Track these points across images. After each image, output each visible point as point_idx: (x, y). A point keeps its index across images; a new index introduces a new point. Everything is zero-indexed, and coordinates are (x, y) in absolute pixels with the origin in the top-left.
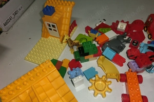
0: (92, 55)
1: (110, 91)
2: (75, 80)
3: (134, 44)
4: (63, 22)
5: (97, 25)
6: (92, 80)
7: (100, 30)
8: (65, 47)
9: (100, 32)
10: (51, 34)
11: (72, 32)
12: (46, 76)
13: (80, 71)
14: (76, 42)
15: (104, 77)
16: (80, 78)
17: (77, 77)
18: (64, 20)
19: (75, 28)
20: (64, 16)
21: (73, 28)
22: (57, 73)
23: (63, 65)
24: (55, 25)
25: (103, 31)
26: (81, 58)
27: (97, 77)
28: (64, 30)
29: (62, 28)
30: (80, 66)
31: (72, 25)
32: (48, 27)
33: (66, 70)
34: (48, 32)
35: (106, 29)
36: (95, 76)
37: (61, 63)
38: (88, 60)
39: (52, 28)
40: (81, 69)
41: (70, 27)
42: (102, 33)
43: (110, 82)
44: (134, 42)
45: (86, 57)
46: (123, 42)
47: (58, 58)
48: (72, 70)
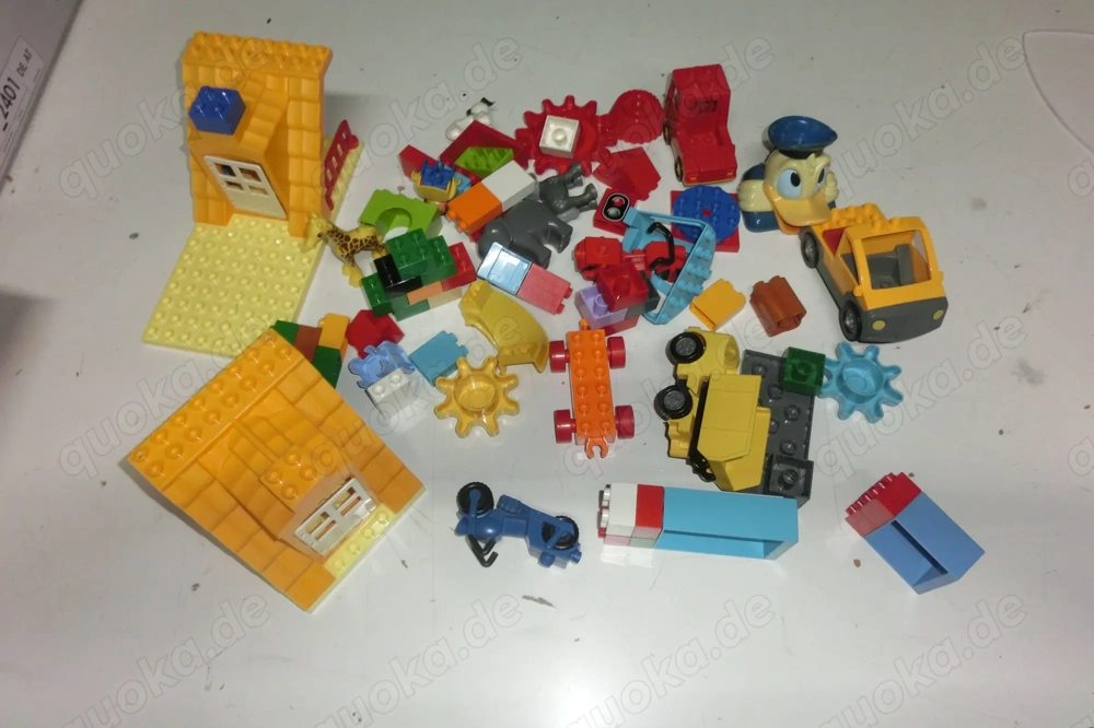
0: (437, 285)
1: (512, 408)
2: (379, 390)
3: (612, 211)
4: (292, 147)
5: (456, 134)
6: (450, 382)
7: (468, 157)
8: (318, 259)
9: (466, 173)
10: (239, 207)
11: (339, 184)
12: (275, 387)
13: (397, 354)
14: (365, 234)
15: (492, 365)
16: (397, 378)
17: (385, 379)
18: (292, 136)
19: (349, 161)
20: (290, 120)
21: (341, 162)
22: (309, 371)
23: (324, 341)
24: (257, 168)
25: (482, 162)
26: (396, 301)
27: (463, 367)
28: (300, 184)
29: (292, 175)
30: (394, 335)
31: (333, 152)
32: (223, 177)
33: (339, 360)
34: (222, 197)
35: (492, 155)
36: (455, 367)
37: (316, 332)
38: (424, 306)
39: (239, 178)
40: (402, 344)
41: (327, 163)
42: (476, 178)
43: (513, 377)
44: (611, 204)
45: (414, 297)
46: (567, 208)
47: (297, 314)
48: (363, 355)
